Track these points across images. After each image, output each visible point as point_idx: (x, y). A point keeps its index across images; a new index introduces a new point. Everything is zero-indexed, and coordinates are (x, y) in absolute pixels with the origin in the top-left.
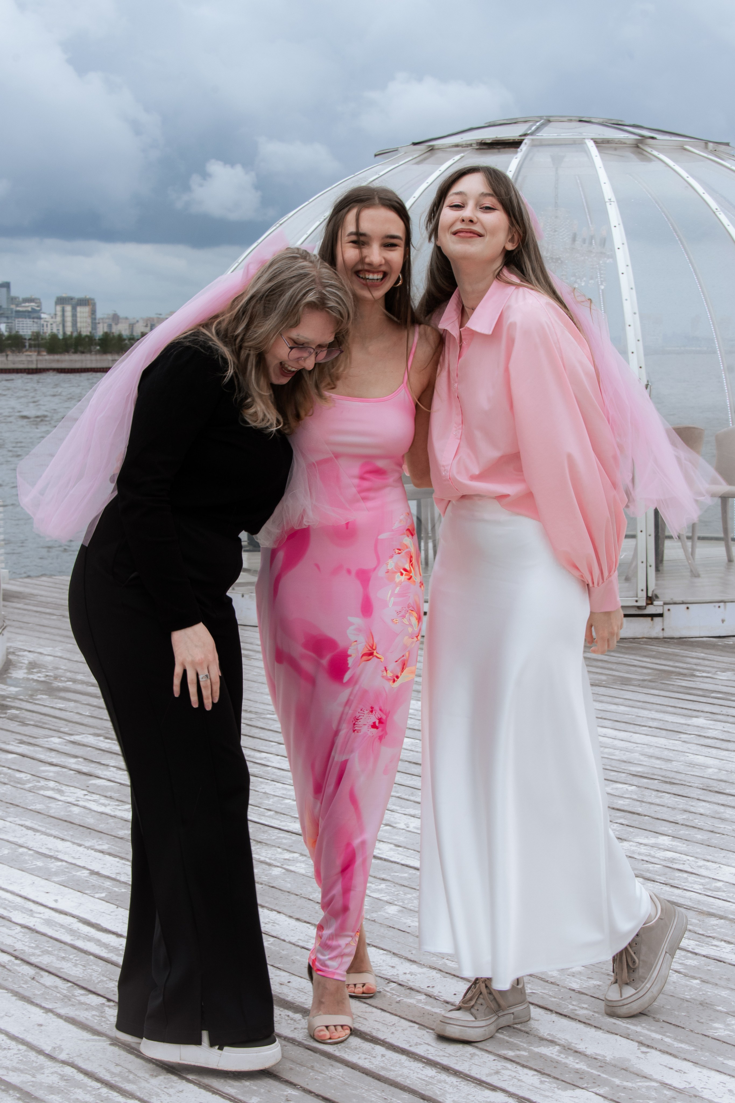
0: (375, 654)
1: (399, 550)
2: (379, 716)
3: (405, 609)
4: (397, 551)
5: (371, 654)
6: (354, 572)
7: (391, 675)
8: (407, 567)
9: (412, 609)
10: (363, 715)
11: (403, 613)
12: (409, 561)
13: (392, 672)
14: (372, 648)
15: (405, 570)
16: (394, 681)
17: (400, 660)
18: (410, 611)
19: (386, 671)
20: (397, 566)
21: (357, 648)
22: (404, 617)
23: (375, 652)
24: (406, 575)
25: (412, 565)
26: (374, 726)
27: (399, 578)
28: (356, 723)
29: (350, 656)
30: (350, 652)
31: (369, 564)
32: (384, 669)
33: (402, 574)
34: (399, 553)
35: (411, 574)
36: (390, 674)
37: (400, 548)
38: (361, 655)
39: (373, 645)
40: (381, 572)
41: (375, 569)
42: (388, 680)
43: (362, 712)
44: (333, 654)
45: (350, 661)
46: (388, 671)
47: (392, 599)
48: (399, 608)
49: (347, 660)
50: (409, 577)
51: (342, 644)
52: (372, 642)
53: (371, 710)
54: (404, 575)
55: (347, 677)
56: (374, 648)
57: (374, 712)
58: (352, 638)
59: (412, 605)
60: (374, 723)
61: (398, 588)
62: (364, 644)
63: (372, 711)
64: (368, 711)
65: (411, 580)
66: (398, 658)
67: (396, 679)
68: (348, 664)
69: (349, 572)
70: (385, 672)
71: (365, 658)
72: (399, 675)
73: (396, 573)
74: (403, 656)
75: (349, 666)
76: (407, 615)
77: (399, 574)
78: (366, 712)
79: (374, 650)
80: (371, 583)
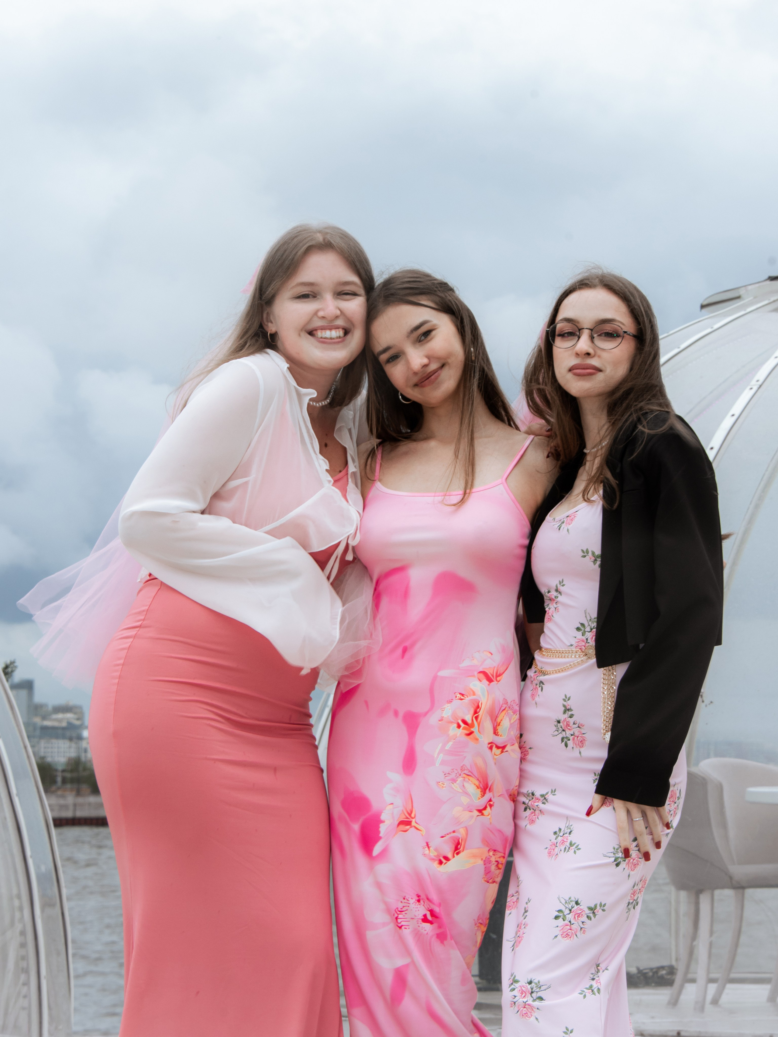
0: (413, 823)
1: (463, 695)
2: (429, 907)
3: (456, 772)
4: (459, 696)
5: (408, 823)
6: (401, 714)
7: (436, 854)
8: (468, 719)
9: (469, 774)
10: (407, 905)
11: (453, 776)
12: (472, 712)
13: (436, 850)
14: (410, 815)
15: (464, 722)
16: (441, 863)
17: (448, 836)
18: (465, 776)
19: (429, 848)
20: (454, 715)
21: (393, 814)
22: (454, 781)
23: (414, 820)
24: (464, 728)
25: (475, 716)
26: (425, 920)
27: (454, 731)
28: (399, 916)
29: (383, 822)
30: (383, 817)
31: (420, 707)
32: (425, 844)
33: (459, 726)
34: (461, 699)
35: (472, 729)
36: (433, 854)
37: (463, 693)
38: (396, 823)
39: (412, 812)
40: (433, 719)
41: (426, 714)
42: (432, 859)
43: (406, 901)
44: (366, 818)
45: (383, 829)
46: (431, 849)
47: (441, 755)
48: (447, 769)
49: (378, 827)
50: (468, 732)
51: (375, 805)
52: (410, 807)
53: (418, 899)
54: (461, 728)
55: (377, 849)
56: (413, 815)
57: (422, 902)
58: (389, 799)
59: (469, 768)
60: (425, 916)
61: (450, 744)
62: (401, 808)
63: (419, 901)
64: (414, 901)
65: (471, 736)
66: (446, 833)
67: (442, 860)
68: (379, 832)
69: (396, 713)
70: (427, 849)
71: (402, 827)
72: (450, 856)
73: (452, 722)
74: (455, 831)
75: (381, 835)
76: (460, 780)
77: (456, 725)
78: (411, 902)
79: (413, 818)
80: (419, 731)
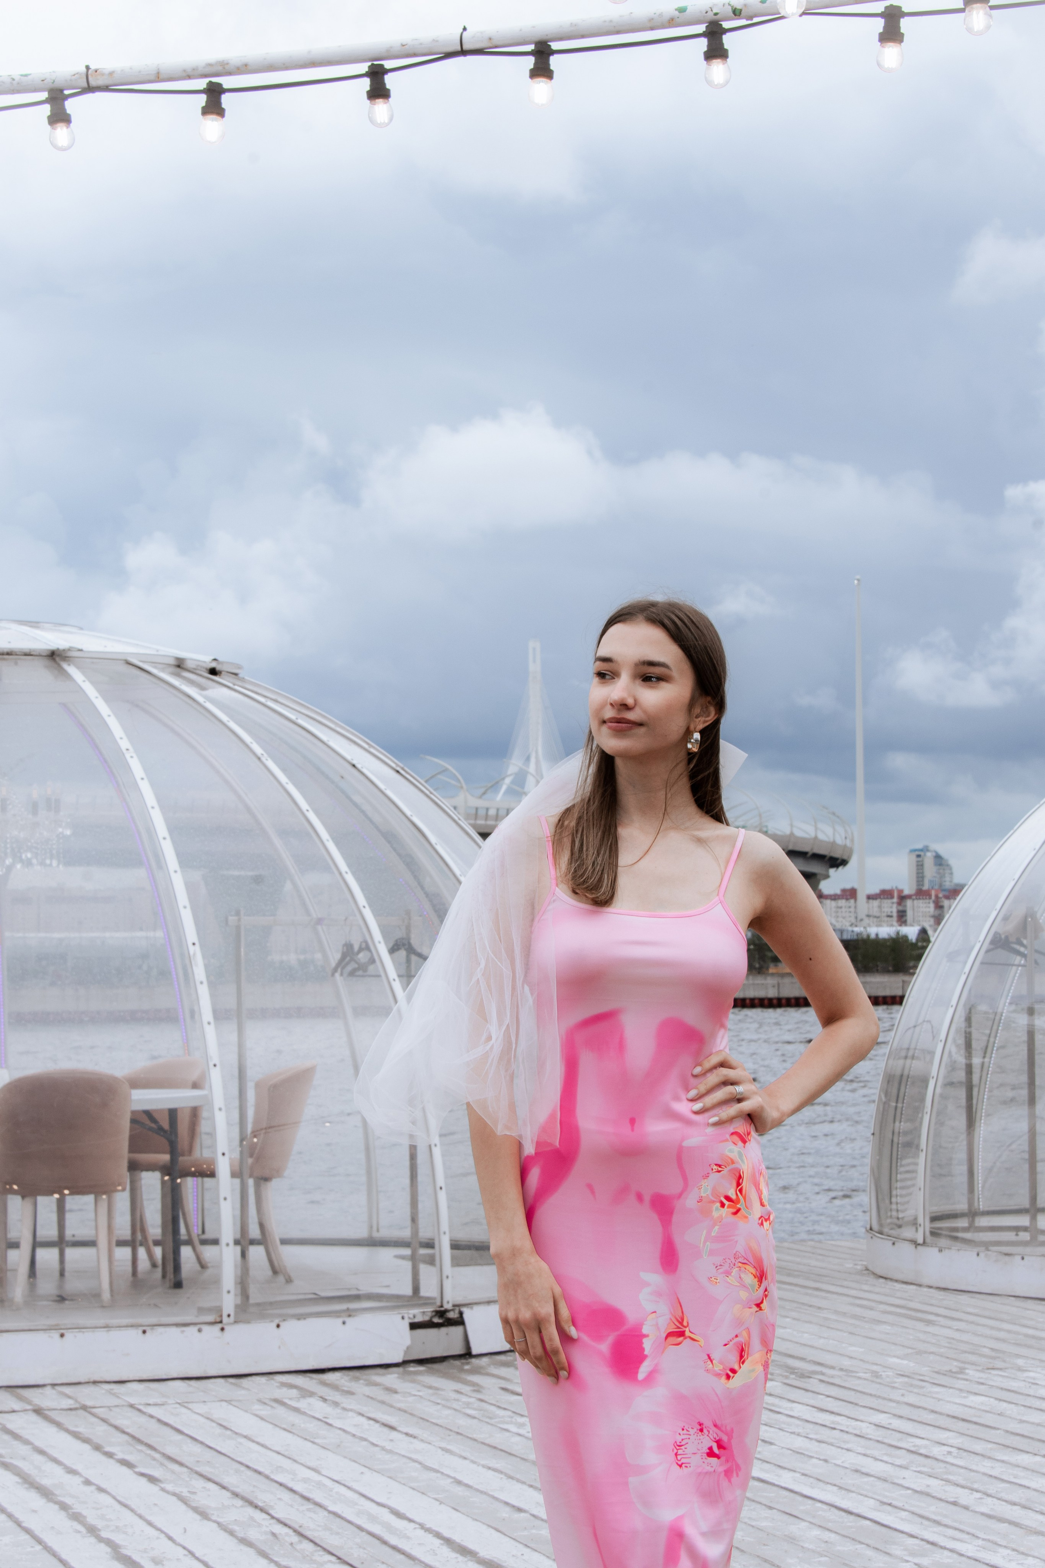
0: (687, 1333)
1: (720, 1166)
2: (715, 1436)
3: (729, 1261)
4: (715, 1167)
5: (682, 1334)
6: (647, 1198)
7: (721, 1367)
8: (732, 1194)
9: (745, 1261)
10: (688, 1436)
11: (726, 1267)
12: (735, 1184)
13: (721, 1362)
14: (681, 1323)
15: (728, 1198)
16: (728, 1377)
17: (731, 1343)
18: (740, 1265)
19: (712, 1361)
20: (714, 1191)
21: (657, 1324)
22: (728, 1273)
23: (687, 1330)
24: (729, 1207)
25: (741, 1191)
26: (711, 1454)
27: (718, 1212)
28: (680, 1452)
29: (646, 1336)
30: (645, 1331)
31: (670, 1186)
32: (707, 1357)
33: (723, 1205)
34: (719, 1171)
35: (738, 1206)
36: (718, 1368)
37: (720, 1163)
38: (664, 1335)
39: (683, 1320)
40: (690, 1201)
41: (680, 1195)
42: (718, 1375)
43: (685, 1432)
44: (618, 1333)
45: (647, 1344)
46: (714, 1362)
47: (708, 1243)
48: (718, 1260)
49: (641, 1343)
50: (734, 1210)
51: (631, 1316)
52: (680, 1314)
53: (699, 1427)
54: (726, 1206)
55: (643, 1371)
56: (685, 1324)
57: (705, 1431)
58: (649, 1307)
59: (743, 1254)
60: (711, 1448)
61: (717, 1228)
62: (668, 1316)
63: (701, 1430)
64: (695, 1430)
65: (739, 1214)
66: (728, 1339)
67: (731, 1374)
68: (643, 1349)
69: (640, 1197)
70: (709, 1362)
71: (672, 1340)
72: (736, 1367)
73: (713, 1202)
74: (737, 1336)
75: (646, 1353)
76: (735, 1271)
77: (718, 1205)
78: (692, 1432)
79: (686, 1327)
80: (675, 1218)
